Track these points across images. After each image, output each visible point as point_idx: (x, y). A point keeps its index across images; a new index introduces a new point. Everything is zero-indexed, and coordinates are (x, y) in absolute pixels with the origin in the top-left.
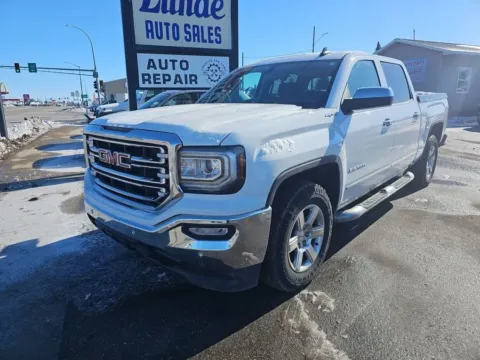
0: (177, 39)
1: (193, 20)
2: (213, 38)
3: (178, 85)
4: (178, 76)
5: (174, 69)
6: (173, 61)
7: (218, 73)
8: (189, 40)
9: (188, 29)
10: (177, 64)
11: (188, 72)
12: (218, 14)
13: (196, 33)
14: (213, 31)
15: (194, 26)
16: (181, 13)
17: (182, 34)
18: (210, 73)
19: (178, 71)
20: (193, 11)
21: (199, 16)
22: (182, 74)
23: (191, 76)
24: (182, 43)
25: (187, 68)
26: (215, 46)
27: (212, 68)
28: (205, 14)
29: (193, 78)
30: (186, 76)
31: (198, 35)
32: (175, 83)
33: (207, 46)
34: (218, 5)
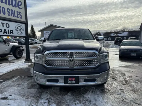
0: (4, 14)
1: (11, 7)
2: (19, 16)
3: (5, 34)
4: (5, 30)
5: (3, 27)
6: (3, 24)
7: (21, 30)
8: (10, 15)
9: (9, 11)
10: (5, 25)
11: (9, 29)
12: (20, 7)
13: (12, 13)
14: (18, 13)
15: (11, 10)
16: (6, 3)
17: (7, 13)
18: (18, 30)
19: (5, 28)
20: (11, 4)
21: (13, 6)
22: (7, 29)
23: (11, 30)
24: (6, 16)
25: (9, 27)
26: (19, 19)
27: (19, 28)
28: (15, 6)
29: (12, 31)
30: (8, 30)
31: (13, 14)
32: (4, 33)
33: (16, 18)
34: (20, 4)
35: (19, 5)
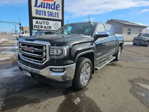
0: (45, 15)
1: (50, 10)
2: (56, 16)
5: (44, 24)
6: (44, 22)
8: (49, 16)
9: (49, 13)
11: (48, 25)
12: (58, 9)
13: (51, 14)
14: (56, 14)
15: (51, 12)
16: (47, 8)
17: (47, 14)
19: (45, 25)
20: (50, 8)
21: (52, 9)
24: (47, 17)
25: (48, 24)
26: (57, 18)
28: (54, 9)
29: (50, 27)
32: (44, 28)
33: (54, 18)
34: (58, 6)
35: (57, 8)
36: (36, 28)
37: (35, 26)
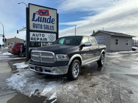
0: (41, 28)
2: (52, 29)
3: (41, 41)
4: (41, 38)
5: (40, 36)
6: (40, 34)
7: (53, 38)
8: (45, 29)
12: (53, 22)
14: (52, 27)
15: (46, 25)
16: (43, 22)
17: (43, 27)
20: (46, 21)
22: (43, 38)
23: (45, 38)
24: (43, 30)
25: (44, 36)
26: (52, 31)
28: (50, 22)
31: (47, 28)
33: (50, 31)
36: (32, 40)
37: (32, 39)
